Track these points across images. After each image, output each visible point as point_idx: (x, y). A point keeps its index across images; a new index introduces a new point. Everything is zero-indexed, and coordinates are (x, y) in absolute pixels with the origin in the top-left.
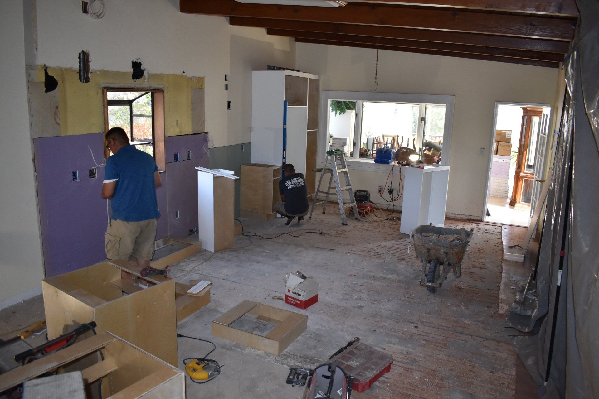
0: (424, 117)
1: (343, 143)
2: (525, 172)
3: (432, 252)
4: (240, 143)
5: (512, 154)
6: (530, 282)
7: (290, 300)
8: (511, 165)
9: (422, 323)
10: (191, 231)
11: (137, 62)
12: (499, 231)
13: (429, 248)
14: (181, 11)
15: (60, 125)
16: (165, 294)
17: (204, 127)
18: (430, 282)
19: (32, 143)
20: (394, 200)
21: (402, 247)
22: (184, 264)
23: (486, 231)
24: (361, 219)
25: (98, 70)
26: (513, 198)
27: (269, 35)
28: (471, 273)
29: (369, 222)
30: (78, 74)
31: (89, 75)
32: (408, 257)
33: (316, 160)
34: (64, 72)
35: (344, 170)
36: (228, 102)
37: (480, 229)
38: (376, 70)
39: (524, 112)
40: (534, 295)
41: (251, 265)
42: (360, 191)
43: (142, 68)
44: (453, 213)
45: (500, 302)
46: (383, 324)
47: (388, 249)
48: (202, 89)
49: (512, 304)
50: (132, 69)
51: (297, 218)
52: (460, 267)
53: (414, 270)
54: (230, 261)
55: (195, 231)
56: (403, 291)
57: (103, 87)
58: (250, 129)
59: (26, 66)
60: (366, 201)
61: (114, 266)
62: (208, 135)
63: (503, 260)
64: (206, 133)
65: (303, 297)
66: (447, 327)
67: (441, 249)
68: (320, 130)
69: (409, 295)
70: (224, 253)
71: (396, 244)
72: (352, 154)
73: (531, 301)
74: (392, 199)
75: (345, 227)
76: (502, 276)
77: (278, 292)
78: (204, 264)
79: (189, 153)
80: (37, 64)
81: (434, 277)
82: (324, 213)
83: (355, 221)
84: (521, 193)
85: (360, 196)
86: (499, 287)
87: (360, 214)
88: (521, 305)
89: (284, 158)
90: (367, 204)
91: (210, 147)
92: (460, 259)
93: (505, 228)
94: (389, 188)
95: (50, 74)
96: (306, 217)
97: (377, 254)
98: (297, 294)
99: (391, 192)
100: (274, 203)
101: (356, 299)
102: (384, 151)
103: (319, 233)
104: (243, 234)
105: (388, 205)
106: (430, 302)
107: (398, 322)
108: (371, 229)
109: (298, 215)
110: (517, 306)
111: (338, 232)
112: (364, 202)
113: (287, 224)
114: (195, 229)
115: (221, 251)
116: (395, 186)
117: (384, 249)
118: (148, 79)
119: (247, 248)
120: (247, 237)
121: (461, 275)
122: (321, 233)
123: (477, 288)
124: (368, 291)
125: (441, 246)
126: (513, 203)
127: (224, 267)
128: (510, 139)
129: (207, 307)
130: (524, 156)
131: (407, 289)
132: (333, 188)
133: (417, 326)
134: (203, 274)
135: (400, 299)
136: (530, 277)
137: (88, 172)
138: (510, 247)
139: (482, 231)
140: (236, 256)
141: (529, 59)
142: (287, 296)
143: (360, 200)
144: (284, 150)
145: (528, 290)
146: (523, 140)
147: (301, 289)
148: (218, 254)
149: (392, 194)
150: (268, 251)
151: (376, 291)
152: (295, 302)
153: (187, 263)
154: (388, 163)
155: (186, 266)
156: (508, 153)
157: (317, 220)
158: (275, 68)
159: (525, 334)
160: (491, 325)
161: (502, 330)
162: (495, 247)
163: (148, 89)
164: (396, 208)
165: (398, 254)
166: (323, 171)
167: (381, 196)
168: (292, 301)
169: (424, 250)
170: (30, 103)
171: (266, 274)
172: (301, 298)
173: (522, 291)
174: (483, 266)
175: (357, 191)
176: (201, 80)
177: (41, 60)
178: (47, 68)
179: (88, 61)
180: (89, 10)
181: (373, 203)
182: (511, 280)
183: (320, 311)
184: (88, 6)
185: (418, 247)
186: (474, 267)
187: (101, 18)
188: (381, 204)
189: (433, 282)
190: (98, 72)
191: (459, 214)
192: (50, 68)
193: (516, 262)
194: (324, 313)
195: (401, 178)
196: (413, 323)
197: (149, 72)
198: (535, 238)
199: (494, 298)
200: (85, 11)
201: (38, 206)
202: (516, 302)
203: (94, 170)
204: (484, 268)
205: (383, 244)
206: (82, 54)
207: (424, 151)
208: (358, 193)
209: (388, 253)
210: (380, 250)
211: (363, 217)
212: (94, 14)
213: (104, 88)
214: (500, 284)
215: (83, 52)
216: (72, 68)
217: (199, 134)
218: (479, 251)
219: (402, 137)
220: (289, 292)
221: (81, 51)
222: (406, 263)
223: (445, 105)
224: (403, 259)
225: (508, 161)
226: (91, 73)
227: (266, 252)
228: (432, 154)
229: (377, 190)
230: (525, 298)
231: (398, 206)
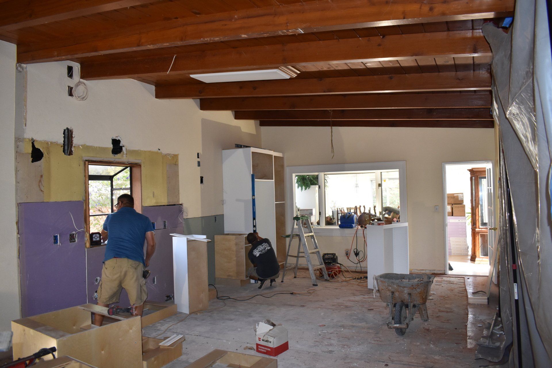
0: (380, 183)
1: (310, 213)
2: (480, 227)
3: (397, 294)
4: (213, 214)
5: (466, 215)
6: (496, 320)
7: (261, 348)
8: (467, 225)
9: (392, 362)
10: (167, 297)
11: (116, 139)
12: (463, 281)
13: (393, 290)
14: (156, 97)
15: (43, 192)
16: (131, 331)
17: (179, 199)
18: (397, 324)
19: (16, 207)
20: (361, 262)
21: (370, 300)
22: (159, 324)
23: (450, 282)
24: (331, 280)
25: (81, 144)
26: (473, 254)
27: (235, 120)
28: (438, 317)
29: (338, 282)
30: (63, 147)
31: (73, 149)
32: (376, 308)
33: (285, 230)
34: (50, 145)
35: (311, 234)
36: (201, 177)
37: (444, 281)
38: (332, 141)
39: (471, 174)
40: (500, 330)
41: (224, 322)
42: (328, 254)
43: (121, 145)
44: (417, 270)
45: (468, 339)
46: (354, 365)
47: (356, 302)
48: (176, 164)
49: (480, 339)
50: (112, 145)
51: (269, 280)
52: (426, 311)
53: (383, 318)
54: (204, 320)
55: (171, 297)
56: (373, 336)
57: (84, 159)
58: (222, 202)
59: (15, 138)
60: (334, 262)
61: (84, 309)
62: (183, 206)
63: (468, 304)
64: (181, 204)
65: (273, 344)
66: (418, 363)
67: (404, 290)
68: (288, 202)
69: (379, 338)
70: (198, 314)
71: (364, 298)
72: (318, 223)
73: (498, 336)
74: (359, 261)
75: (315, 287)
76: (468, 317)
77: (249, 343)
78: (179, 324)
79: (165, 223)
80: (25, 137)
81: (400, 319)
82: (295, 277)
83: (324, 283)
84: (479, 248)
85: (328, 259)
86: (466, 326)
87: (329, 275)
88: (489, 339)
89: (254, 226)
90: (335, 266)
91: (185, 217)
92: (425, 300)
93: (468, 279)
94: (355, 250)
95: (37, 146)
96: (278, 280)
97: (347, 307)
98: (267, 341)
99: (357, 254)
100: (247, 270)
101: (326, 345)
102: (347, 217)
103: (290, 293)
104: (218, 298)
105: (355, 267)
106: (399, 343)
107: (368, 362)
108: (340, 287)
109: (269, 278)
110: (485, 340)
111: (308, 291)
112: (332, 264)
113: (260, 288)
114: (171, 295)
115: (195, 313)
116: (360, 248)
117: (353, 302)
118: (126, 154)
119: (221, 309)
120: (221, 300)
121: (428, 319)
122: (292, 294)
123: (445, 328)
124: (339, 338)
125: (404, 287)
126: (473, 259)
127: (198, 325)
128: (462, 201)
129: (179, 359)
130: (477, 213)
131: (376, 334)
132: (302, 252)
133: (388, 364)
134: (177, 332)
135: (370, 343)
136: (495, 316)
137: (69, 236)
138: (474, 293)
139: (446, 282)
140: (209, 316)
141: (466, 119)
142: (258, 345)
143: (328, 262)
144: (254, 219)
145: (495, 325)
146: (474, 199)
147: (270, 336)
148: (193, 315)
149: (358, 256)
150: (241, 311)
151: (346, 337)
152: (265, 350)
153: (162, 324)
154: (351, 227)
155: (161, 326)
156: (462, 214)
157: (289, 283)
158: (243, 146)
159: (496, 364)
160: (461, 358)
161: (473, 362)
162: (460, 294)
163: (127, 163)
164: (363, 269)
165: (367, 306)
166: (291, 236)
167: (348, 259)
168: (263, 349)
169: (389, 294)
170: (17, 171)
171: (239, 329)
172: (271, 345)
173: (488, 328)
174: (449, 310)
175: (325, 254)
176: (175, 157)
177: (29, 134)
178: (34, 141)
179: (72, 137)
180: (74, 93)
181: (340, 264)
182: (477, 320)
183: (291, 357)
184: (73, 90)
185: (382, 291)
186: (440, 311)
187: (85, 100)
188: (349, 267)
189: (400, 322)
190: (81, 147)
191: (423, 270)
192: (37, 141)
193: (481, 304)
194: (295, 358)
195: (365, 240)
196: (384, 362)
197: (128, 149)
198: (496, 284)
199: (461, 336)
200: (71, 94)
201: (19, 266)
202: (483, 337)
203: (74, 234)
204: (450, 312)
205: (352, 298)
206: (66, 131)
207: (385, 214)
208: (326, 256)
209: (357, 306)
210: (349, 304)
211: (333, 278)
212: (79, 97)
213: (86, 161)
214: (467, 323)
215: (68, 129)
216: (57, 142)
217: (175, 205)
218: (444, 298)
219: (364, 207)
220: (259, 340)
221: (65, 128)
222: (374, 313)
223: (398, 170)
224: (372, 309)
225: (464, 221)
226: (74, 147)
227: (239, 312)
228: (391, 217)
229: (344, 253)
230: (492, 332)
231: (365, 267)
